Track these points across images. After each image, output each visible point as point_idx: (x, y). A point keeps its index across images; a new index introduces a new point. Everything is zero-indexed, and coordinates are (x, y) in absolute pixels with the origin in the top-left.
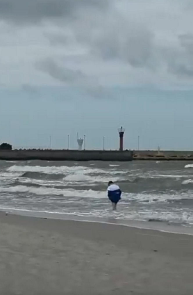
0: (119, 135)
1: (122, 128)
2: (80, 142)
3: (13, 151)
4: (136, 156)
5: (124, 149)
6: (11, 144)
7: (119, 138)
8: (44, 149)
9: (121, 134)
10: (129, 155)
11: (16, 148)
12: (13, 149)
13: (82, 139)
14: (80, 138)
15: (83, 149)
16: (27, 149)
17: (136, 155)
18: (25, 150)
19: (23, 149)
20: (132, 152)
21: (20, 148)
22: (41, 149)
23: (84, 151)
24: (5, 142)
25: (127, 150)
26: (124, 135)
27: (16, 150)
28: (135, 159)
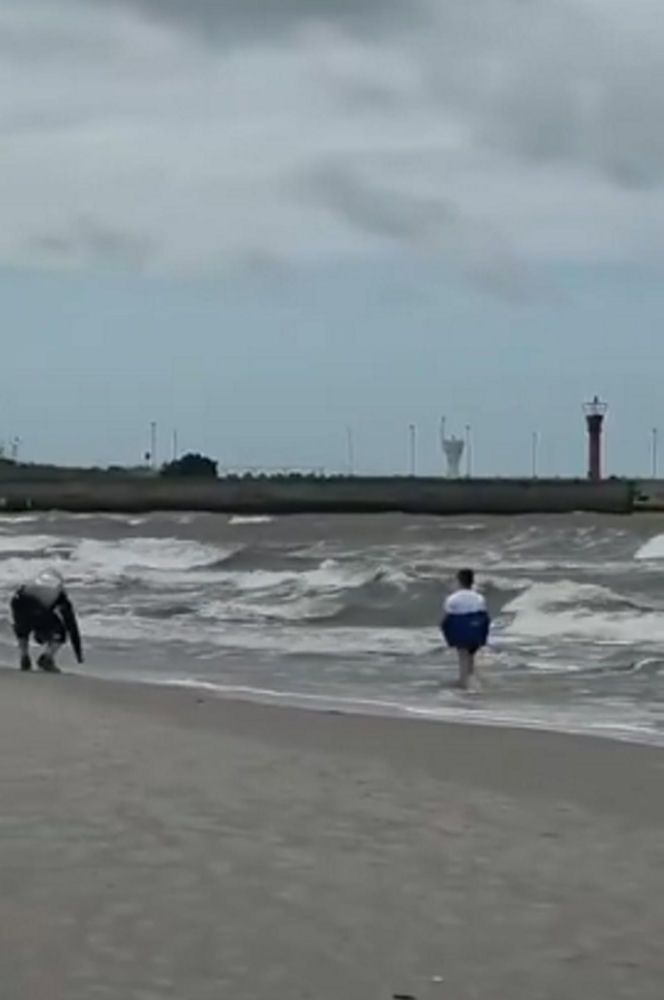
0: (585, 426)
1: (596, 400)
2: (454, 449)
3: (221, 480)
4: (644, 499)
5: (604, 474)
6: (213, 458)
7: (587, 435)
8: (328, 475)
9: (595, 423)
10: (620, 493)
11: (231, 472)
12: (222, 474)
13: (458, 438)
14: (453, 437)
15: (462, 473)
16: (268, 474)
17: (644, 494)
18: (262, 477)
19: (256, 474)
20: (632, 484)
21: (245, 471)
22: (318, 474)
23: (468, 482)
24: (194, 452)
25: (613, 479)
26: (604, 425)
27: (233, 479)
28: (640, 509)
